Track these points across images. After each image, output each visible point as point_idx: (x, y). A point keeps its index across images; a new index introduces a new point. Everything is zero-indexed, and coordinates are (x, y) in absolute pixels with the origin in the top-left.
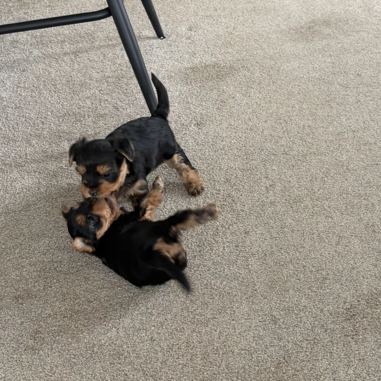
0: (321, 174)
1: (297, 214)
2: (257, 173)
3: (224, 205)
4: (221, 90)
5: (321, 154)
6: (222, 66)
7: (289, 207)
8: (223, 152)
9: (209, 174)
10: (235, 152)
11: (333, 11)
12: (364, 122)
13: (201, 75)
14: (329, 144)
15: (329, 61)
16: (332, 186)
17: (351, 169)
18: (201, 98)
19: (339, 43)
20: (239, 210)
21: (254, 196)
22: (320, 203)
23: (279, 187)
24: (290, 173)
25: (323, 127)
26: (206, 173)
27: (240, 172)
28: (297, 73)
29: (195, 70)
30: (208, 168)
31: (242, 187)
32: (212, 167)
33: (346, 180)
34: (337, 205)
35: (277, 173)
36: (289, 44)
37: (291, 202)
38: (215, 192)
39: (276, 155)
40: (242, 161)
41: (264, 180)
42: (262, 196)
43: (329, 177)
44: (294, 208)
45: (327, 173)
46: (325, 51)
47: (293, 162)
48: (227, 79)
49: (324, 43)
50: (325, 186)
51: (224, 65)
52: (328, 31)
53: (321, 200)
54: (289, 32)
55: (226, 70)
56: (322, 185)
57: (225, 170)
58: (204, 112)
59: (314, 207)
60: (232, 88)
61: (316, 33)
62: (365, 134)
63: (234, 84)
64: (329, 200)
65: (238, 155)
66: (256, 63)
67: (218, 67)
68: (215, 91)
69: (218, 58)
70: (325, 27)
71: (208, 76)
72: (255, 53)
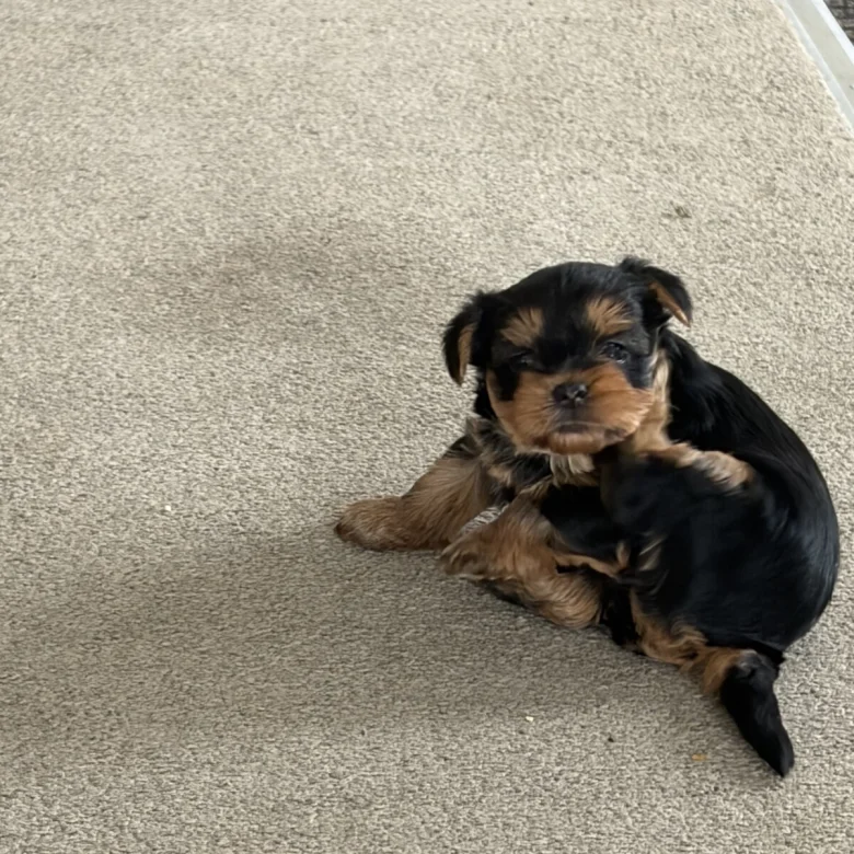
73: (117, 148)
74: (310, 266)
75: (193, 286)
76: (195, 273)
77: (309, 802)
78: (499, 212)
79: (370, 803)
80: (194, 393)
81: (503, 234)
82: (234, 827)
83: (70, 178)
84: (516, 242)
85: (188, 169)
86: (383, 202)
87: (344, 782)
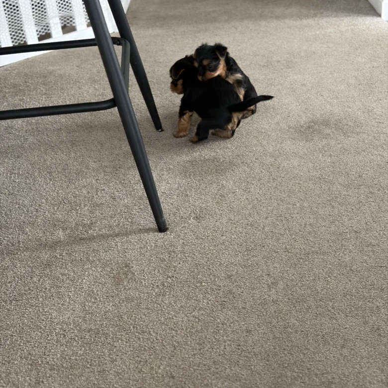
0: (324, 274)
1: (301, 313)
2: (259, 270)
3: (224, 301)
4: (221, 185)
5: (324, 253)
6: (221, 160)
7: (292, 306)
8: (223, 247)
9: (209, 269)
10: (236, 248)
11: (332, 112)
12: (366, 223)
13: (200, 169)
14: (332, 243)
15: (330, 161)
16: (335, 286)
17: (354, 270)
18: (200, 192)
19: (338, 144)
20: (240, 307)
21: (255, 293)
22: (323, 304)
23: (281, 285)
24: (292, 271)
25: (325, 226)
26: (205, 268)
27: (241, 268)
28: (297, 171)
29: (194, 163)
30: (208, 262)
31: (243, 284)
32: (212, 261)
33: (350, 281)
34: (341, 306)
35: (279, 271)
36: (289, 142)
37: (294, 302)
38: (214, 287)
39: (278, 252)
40: (243, 257)
41: (266, 277)
42: (263, 293)
43: (333, 278)
44: (297, 308)
45: (330, 273)
46: (325, 151)
47: (295, 260)
48: (227, 173)
49: (324, 143)
50: (328, 286)
51: (224, 159)
52: (328, 131)
53: (324, 301)
54: (288, 130)
55: (225, 165)
56: (325, 285)
57: (225, 265)
58: (204, 205)
59: (318, 308)
60: (231, 183)
61: (315, 132)
62: (367, 235)
63: (233, 179)
64: (333, 301)
65: (239, 251)
66: (256, 159)
67: (217, 162)
68: (215, 185)
69: (217, 152)
70: (324, 127)
71: (207, 170)
72: (255, 149)
73: (281, 103)
74: (326, 123)
75: (302, 130)
76: (302, 127)
77: (347, 232)
78: (366, 108)
79: (360, 232)
80: (306, 151)
81: (367, 113)
82: (332, 238)
83: (272, 110)
84: (371, 114)
85: (296, 105)
86: (340, 108)
87: (354, 228)
